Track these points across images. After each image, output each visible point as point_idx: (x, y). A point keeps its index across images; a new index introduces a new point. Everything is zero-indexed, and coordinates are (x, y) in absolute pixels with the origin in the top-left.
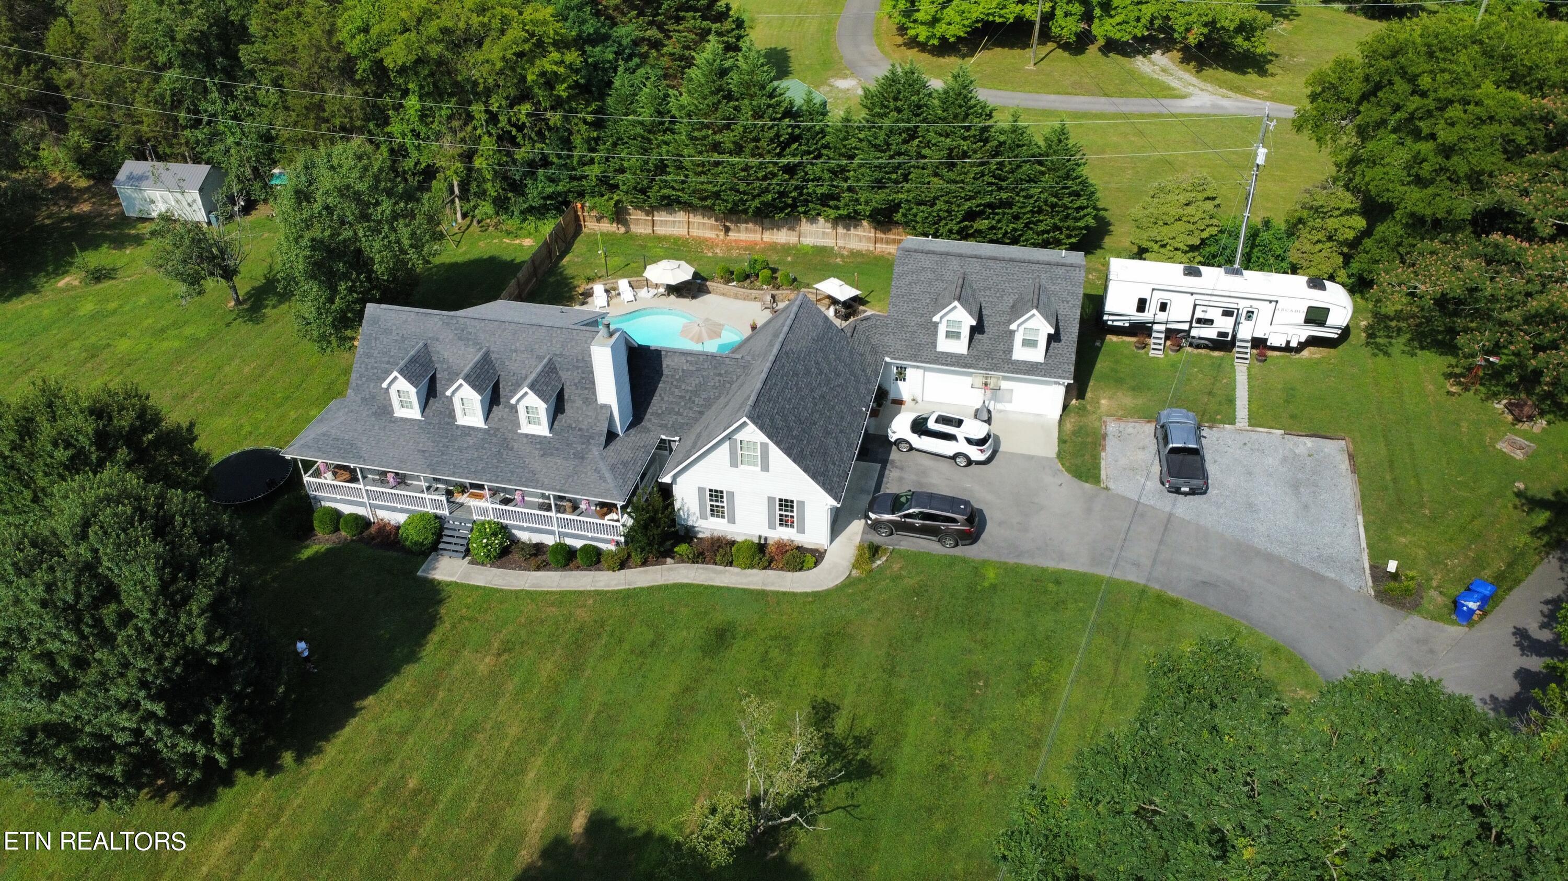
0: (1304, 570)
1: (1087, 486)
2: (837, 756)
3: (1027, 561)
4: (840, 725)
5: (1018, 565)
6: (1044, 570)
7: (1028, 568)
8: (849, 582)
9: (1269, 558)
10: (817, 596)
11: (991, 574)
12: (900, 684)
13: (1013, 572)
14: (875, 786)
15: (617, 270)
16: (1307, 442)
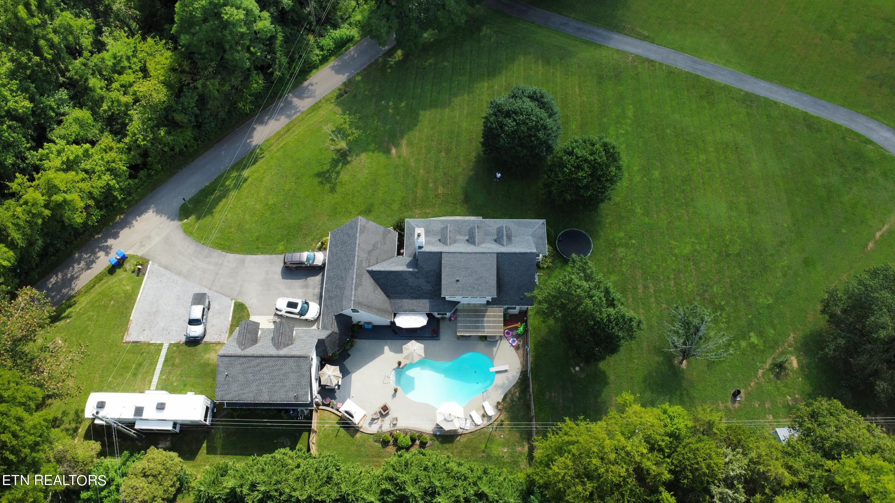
0: (169, 270)
1: (240, 301)
2: (328, 178)
3: (268, 256)
4: (328, 186)
5: (271, 254)
6: (262, 253)
7: (267, 253)
9: (179, 273)
11: (281, 248)
13: (273, 252)
15: (490, 439)
16: (142, 339)
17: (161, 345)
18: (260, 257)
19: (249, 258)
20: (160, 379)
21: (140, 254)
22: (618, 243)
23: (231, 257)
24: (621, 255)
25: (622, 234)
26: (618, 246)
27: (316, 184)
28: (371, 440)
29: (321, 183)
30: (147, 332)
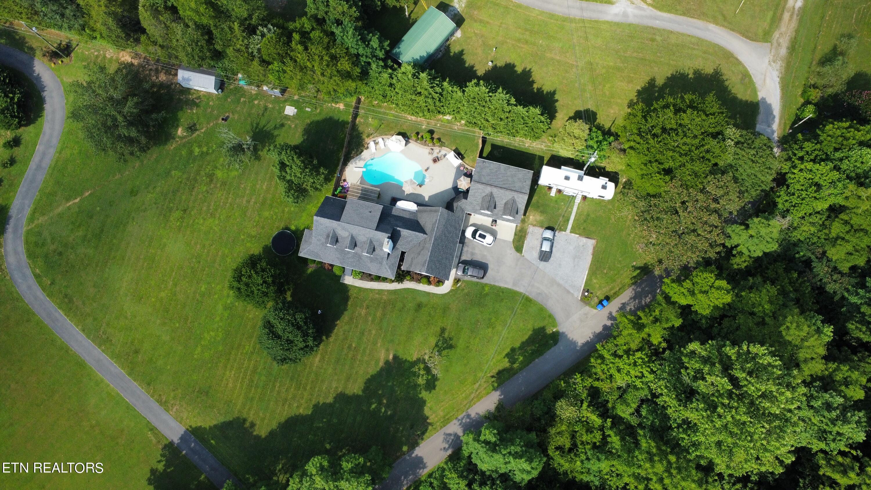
0: (566, 289)
1: (518, 254)
2: (445, 342)
3: (497, 284)
4: (446, 335)
5: (494, 285)
6: (500, 287)
7: (497, 287)
8: (451, 291)
9: (559, 285)
10: (443, 295)
11: (487, 289)
12: (461, 323)
13: (493, 287)
14: (453, 351)
15: (377, 129)
16: (584, 240)
17: (571, 232)
18: (502, 285)
19: (509, 286)
20: (572, 209)
21: (587, 308)
22: (253, 239)
24: (255, 229)
27: (455, 338)
28: (446, 144)
29: (451, 339)
30: (581, 244)
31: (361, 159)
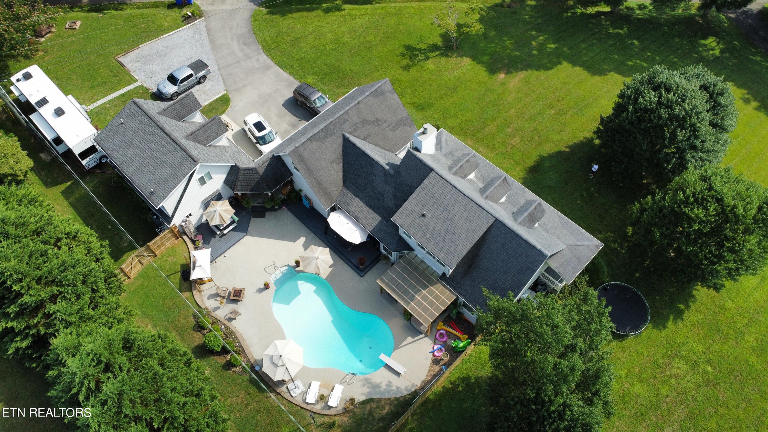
0: (209, 35)
1: (230, 95)
2: (414, 55)
7: (294, 75)
9: (213, 42)
16: (129, 66)
17: (135, 81)
18: (285, 75)
19: (276, 69)
21: (203, 7)
22: (684, 353)
23: (264, 58)
24: (675, 371)
25: (699, 348)
26: (682, 357)
27: (398, 53)
29: (403, 55)
30: (138, 64)
31: (376, 386)
